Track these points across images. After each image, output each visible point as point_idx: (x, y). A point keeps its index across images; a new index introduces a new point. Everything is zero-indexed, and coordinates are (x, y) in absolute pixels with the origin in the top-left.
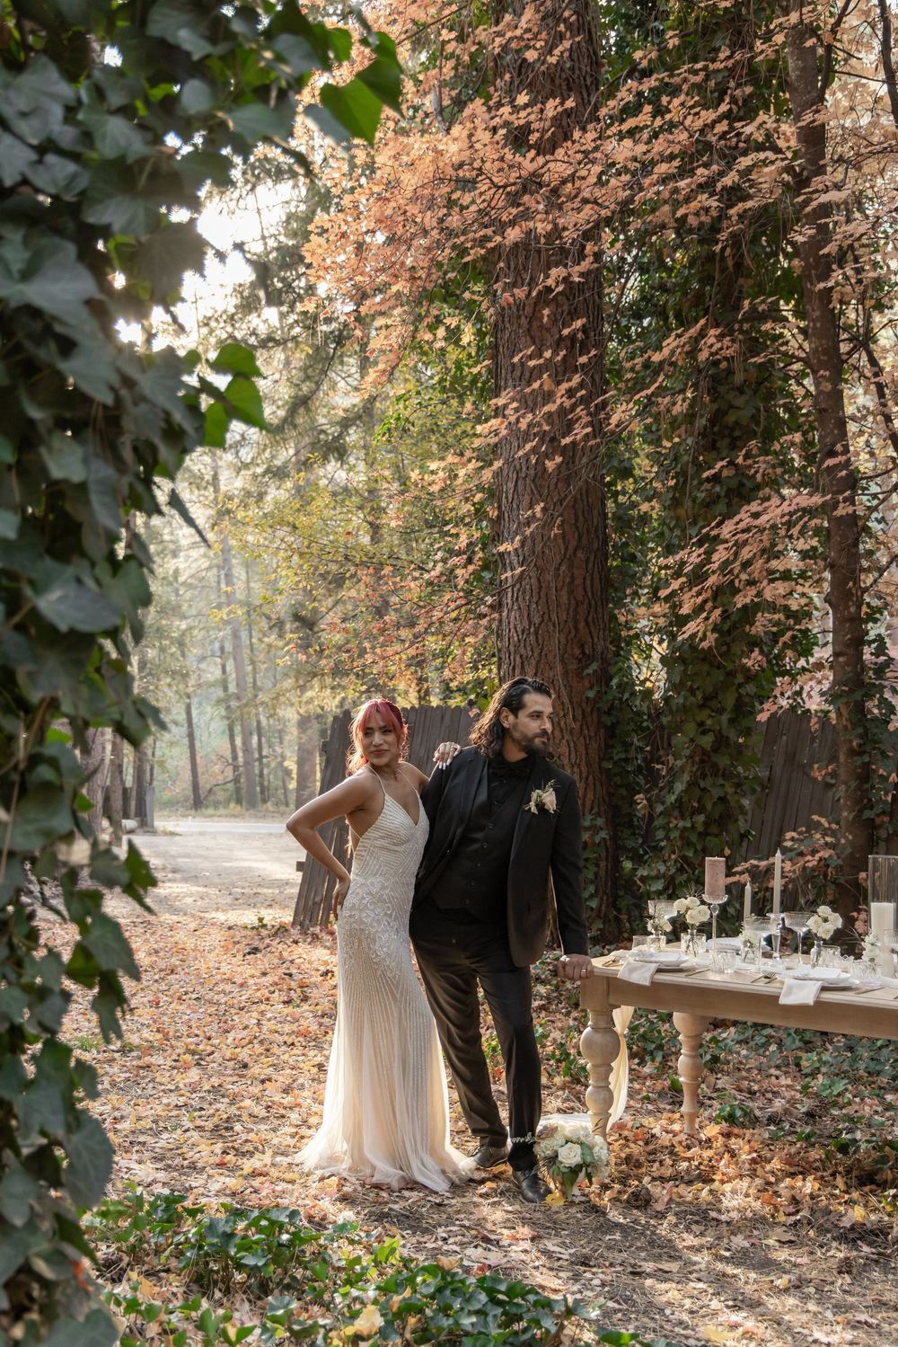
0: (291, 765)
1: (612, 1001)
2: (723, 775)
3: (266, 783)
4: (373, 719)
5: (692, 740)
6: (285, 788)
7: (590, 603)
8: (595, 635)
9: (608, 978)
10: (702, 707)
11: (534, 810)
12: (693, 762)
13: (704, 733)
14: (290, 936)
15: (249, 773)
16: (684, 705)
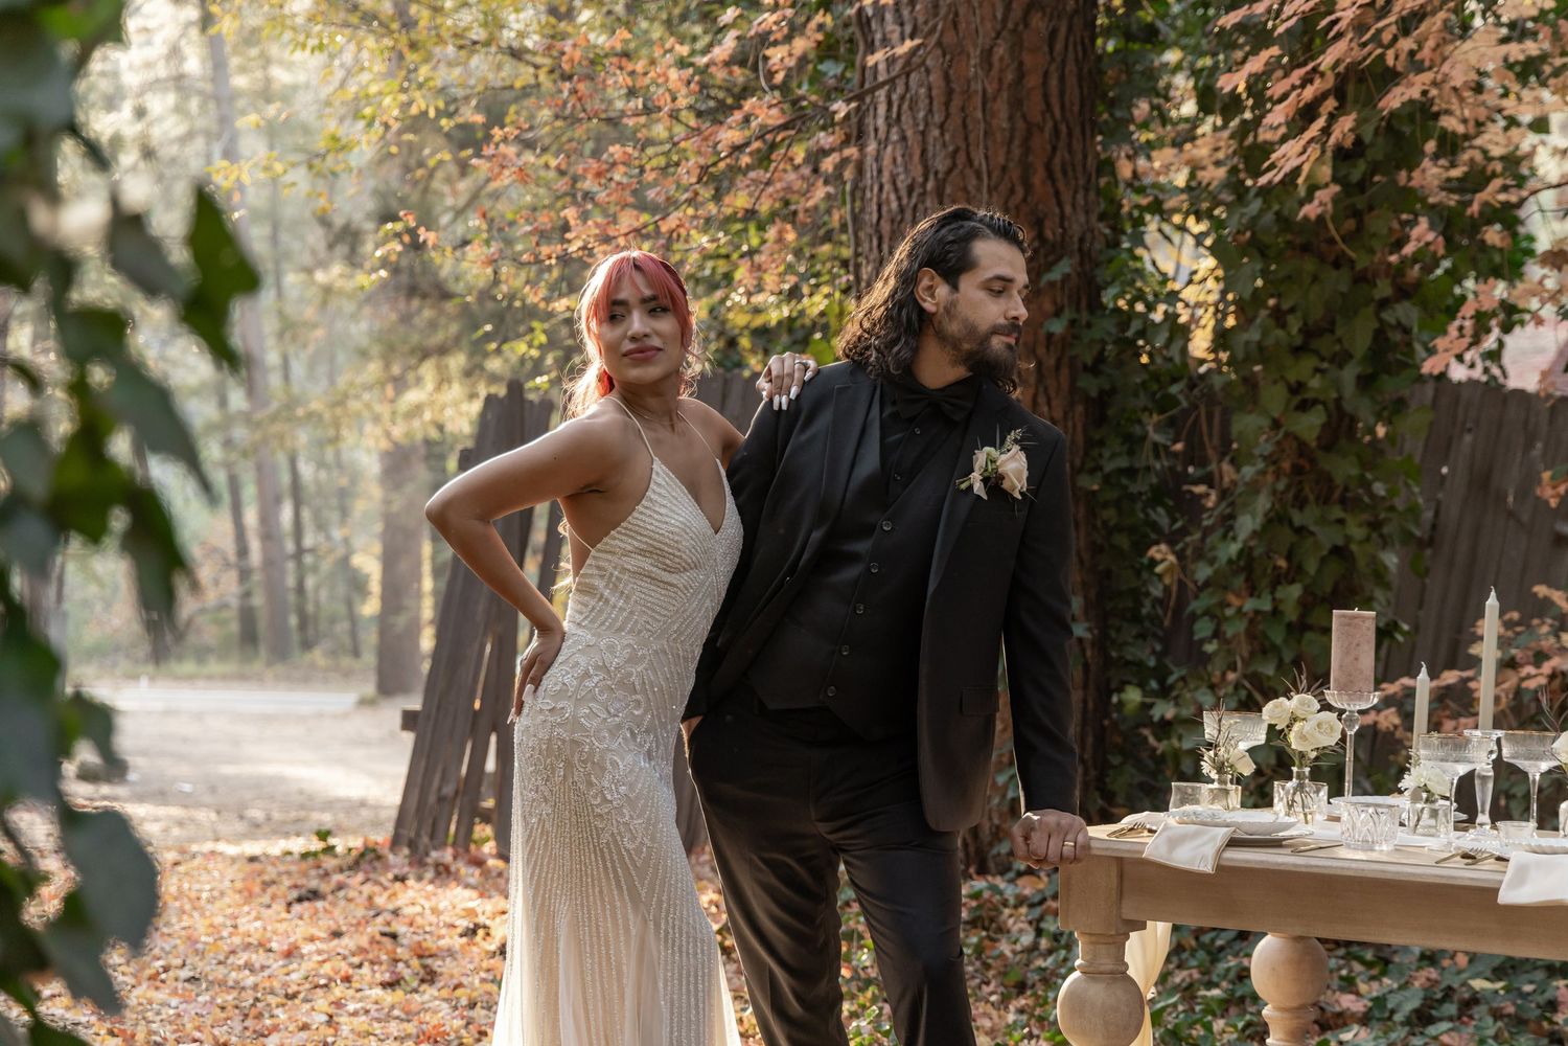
0: (369, 564)
1: (1128, 912)
2: (1343, 501)
3: (310, 608)
4: (626, 283)
5: (1276, 424)
6: (353, 618)
7: (1056, 131)
8: (1066, 197)
9: (1120, 861)
10: (1297, 351)
11: (978, 488)
12: (1278, 475)
13: (1304, 406)
14: (387, 867)
15: (273, 588)
16: (1260, 347)
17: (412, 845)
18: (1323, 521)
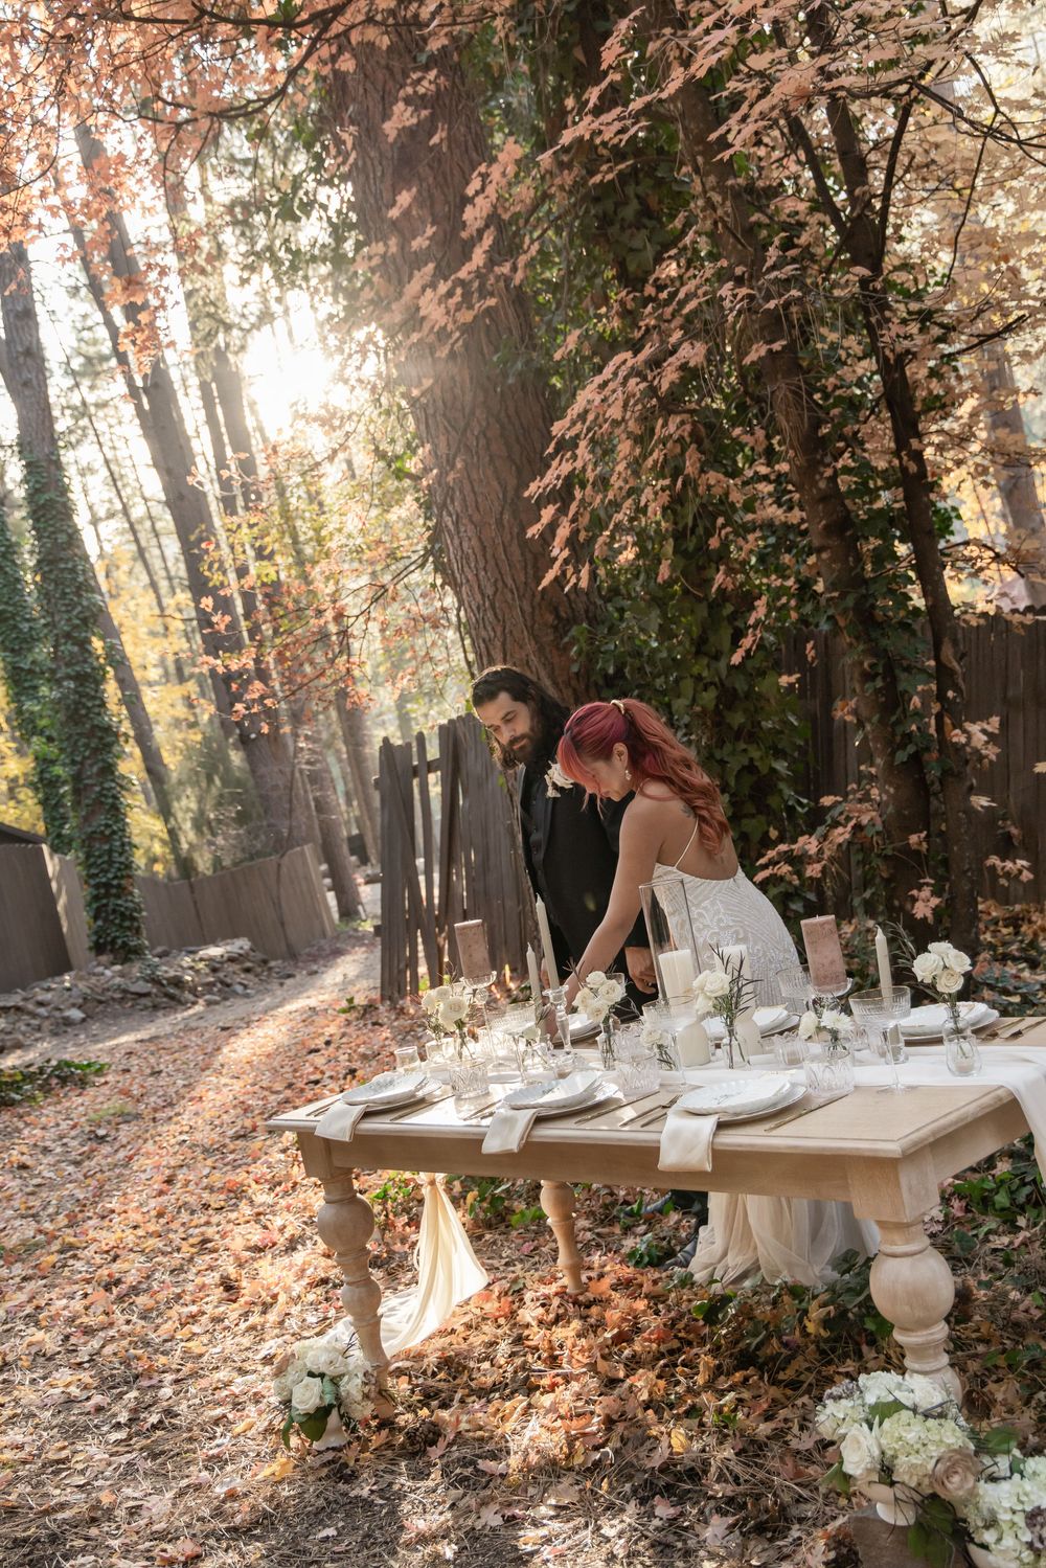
13: (704, 688)
14: (377, 1015)
17: (390, 999)
18: (733, 753)
